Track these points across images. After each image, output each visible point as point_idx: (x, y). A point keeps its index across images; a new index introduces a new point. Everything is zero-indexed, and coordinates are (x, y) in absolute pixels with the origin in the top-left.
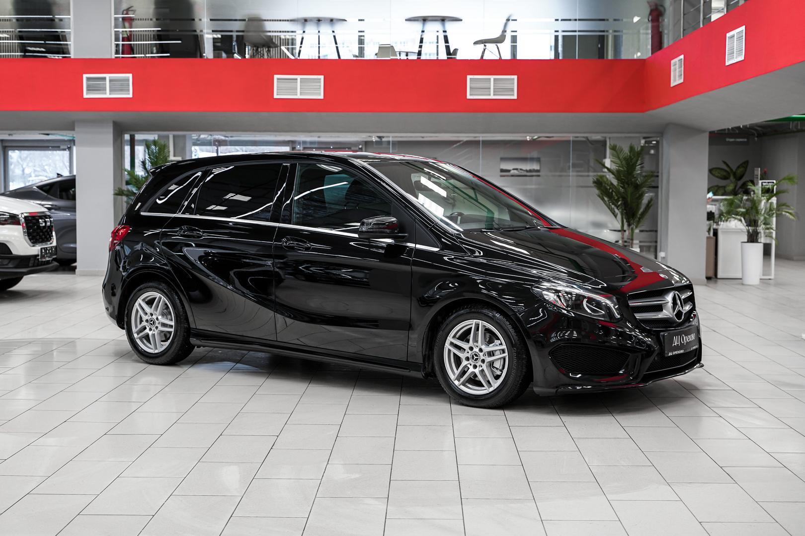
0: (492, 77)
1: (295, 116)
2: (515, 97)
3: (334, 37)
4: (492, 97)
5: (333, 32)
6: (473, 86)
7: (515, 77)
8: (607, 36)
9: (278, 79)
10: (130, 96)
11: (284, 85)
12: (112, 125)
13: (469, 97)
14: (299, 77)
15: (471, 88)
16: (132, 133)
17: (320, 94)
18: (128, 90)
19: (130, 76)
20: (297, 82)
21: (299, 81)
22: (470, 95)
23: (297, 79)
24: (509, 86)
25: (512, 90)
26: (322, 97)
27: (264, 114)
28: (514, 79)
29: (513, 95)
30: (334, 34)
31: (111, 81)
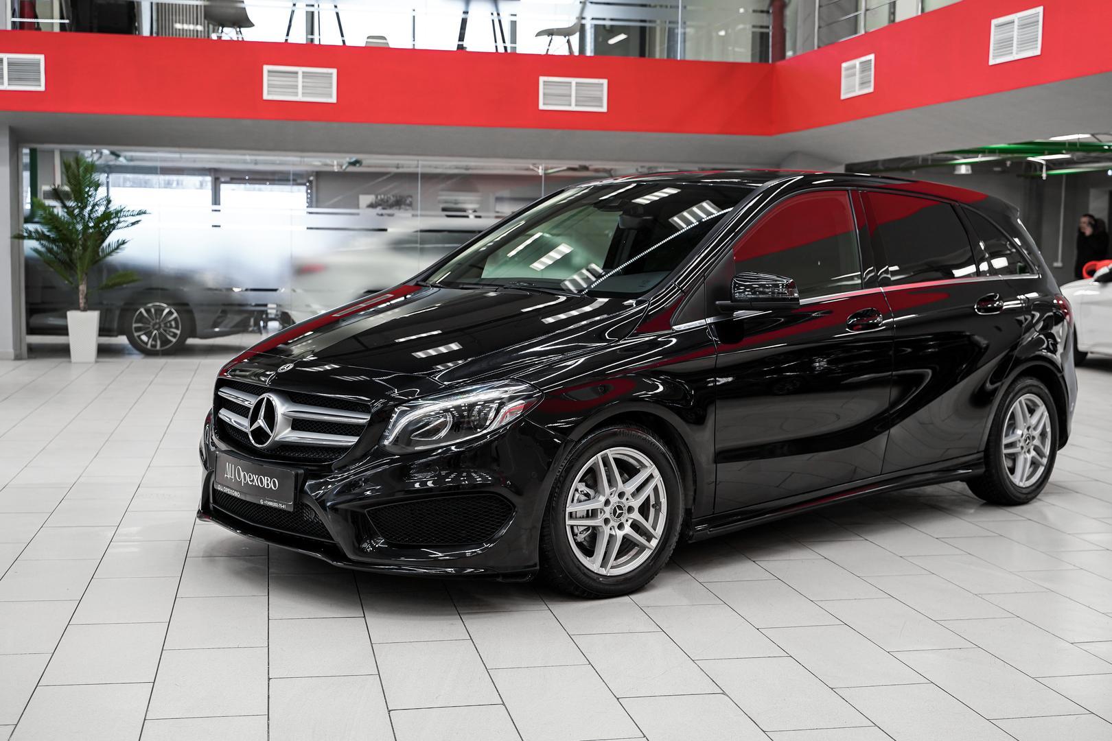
0: (574, 81)
1: (291, 126)
2: (604, 109)
3: (337, 14)
4: (573, 108)
5: (336, 7)
6: (547, 91)
7: (605, 82)
8: (654, 28)
9: (269, 72)
10: (42, 88)
11: (278, 81)
12: (7, 132)
13: (541, 107)
14: (300, 70)
15: (544, 94)
16: (34, 146)
17: (330, 96)
18: (39, 80)
19: (41, 58)
20: (297, 77)
21: (300, 75)
22: (544, 104)
23: (297, 73)
24: (597, 94)
25: (600, 99)
26: (334, 100)
27: (247, 122)
28: (602, 84)
29: (601, 106)
30: (337, 10)
31: (9, 64)
